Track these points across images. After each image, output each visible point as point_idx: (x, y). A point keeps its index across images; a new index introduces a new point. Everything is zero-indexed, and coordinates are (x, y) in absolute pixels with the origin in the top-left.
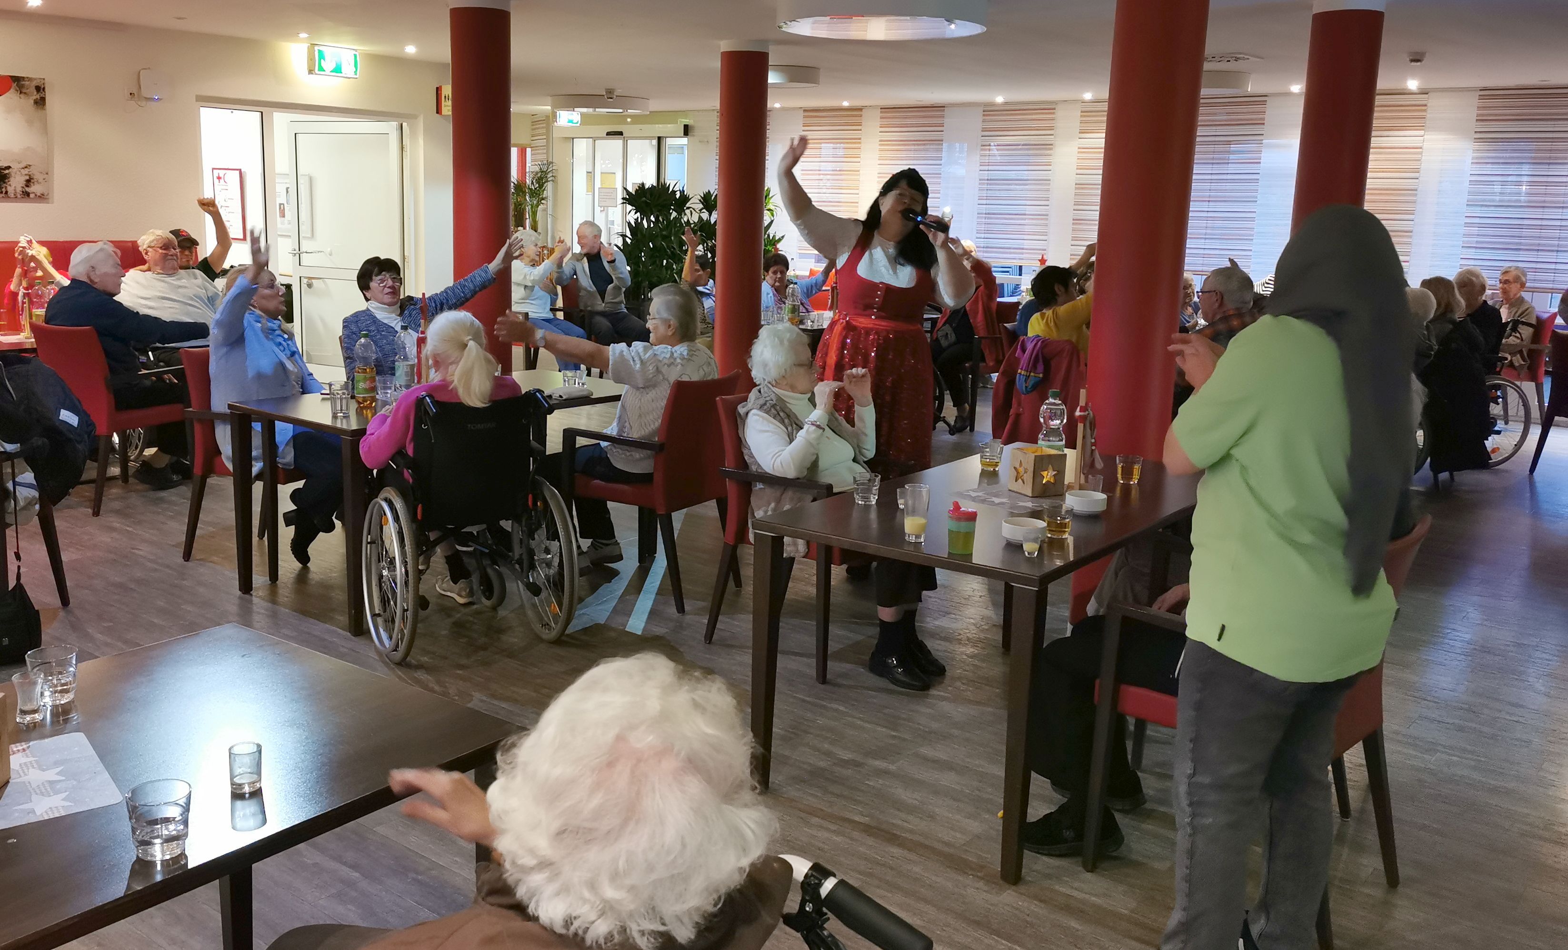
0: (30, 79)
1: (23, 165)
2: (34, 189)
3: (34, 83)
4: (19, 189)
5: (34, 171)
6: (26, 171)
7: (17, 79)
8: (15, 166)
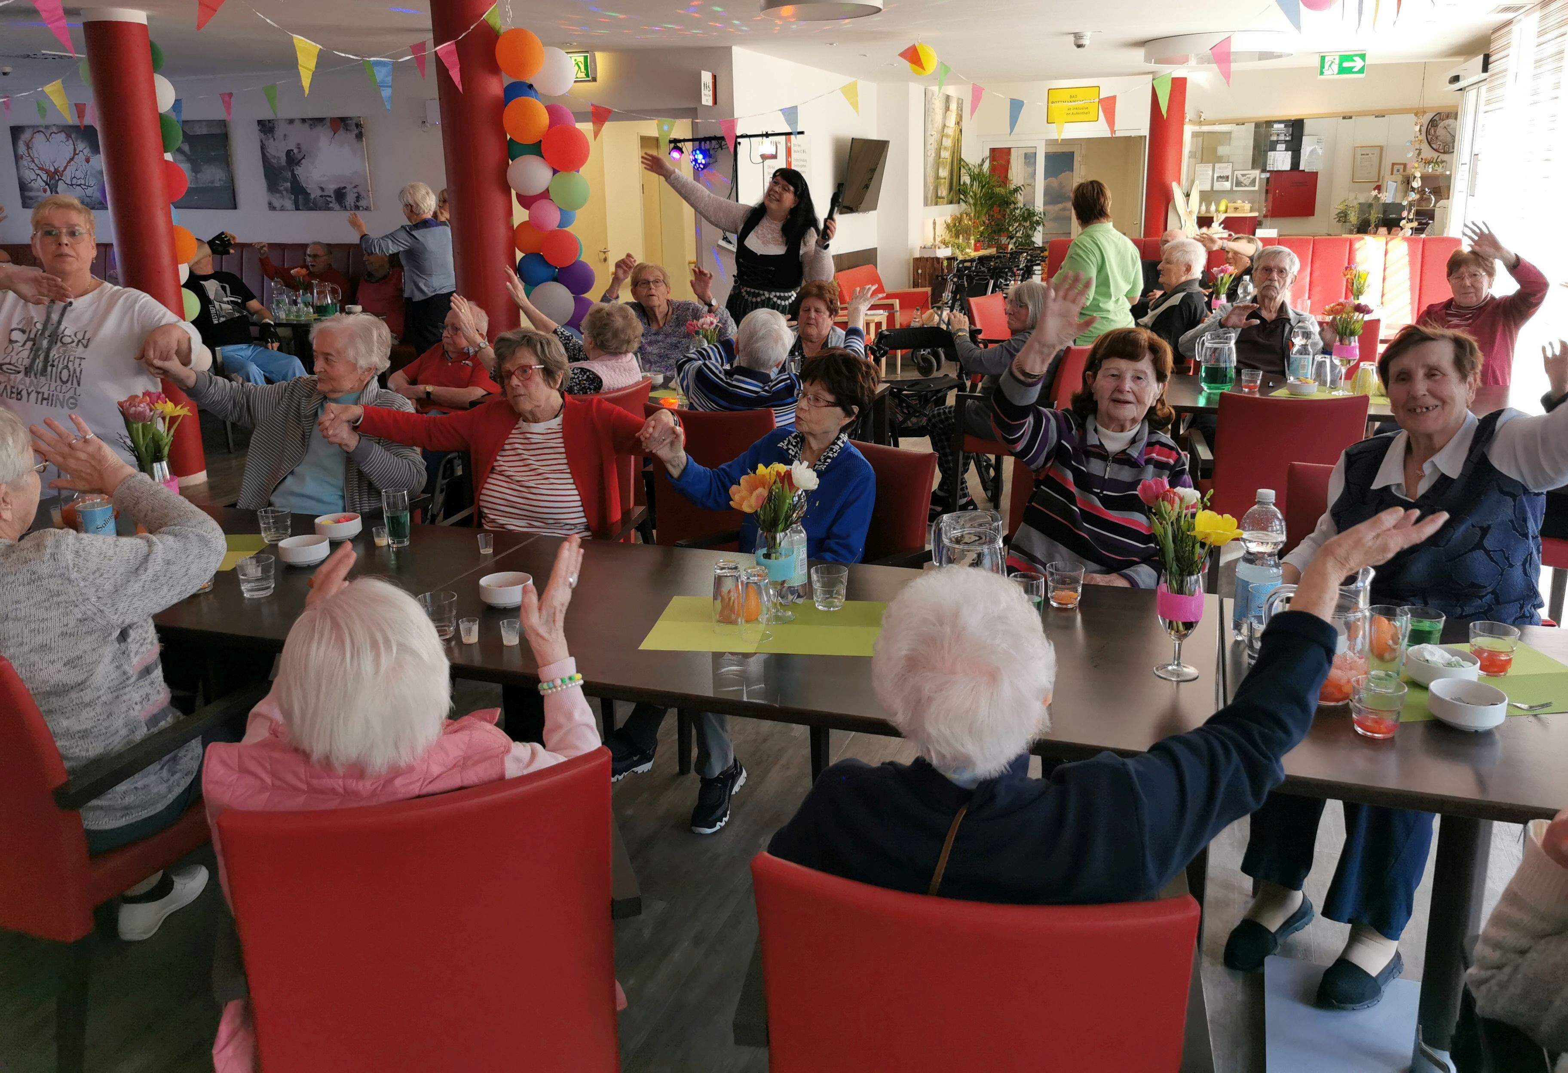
0: (351, 118)
1: (353, 185)
2: (362, 203)
3: (354, 121)
4: (353, 204)
5: (359, 189)
6: (355, 190)
7: (343, 120)
8: (349, 187)
